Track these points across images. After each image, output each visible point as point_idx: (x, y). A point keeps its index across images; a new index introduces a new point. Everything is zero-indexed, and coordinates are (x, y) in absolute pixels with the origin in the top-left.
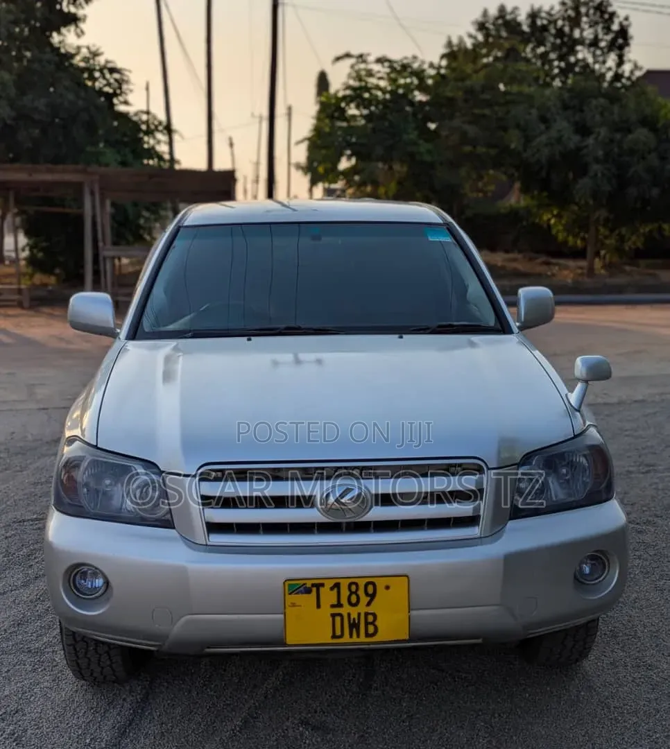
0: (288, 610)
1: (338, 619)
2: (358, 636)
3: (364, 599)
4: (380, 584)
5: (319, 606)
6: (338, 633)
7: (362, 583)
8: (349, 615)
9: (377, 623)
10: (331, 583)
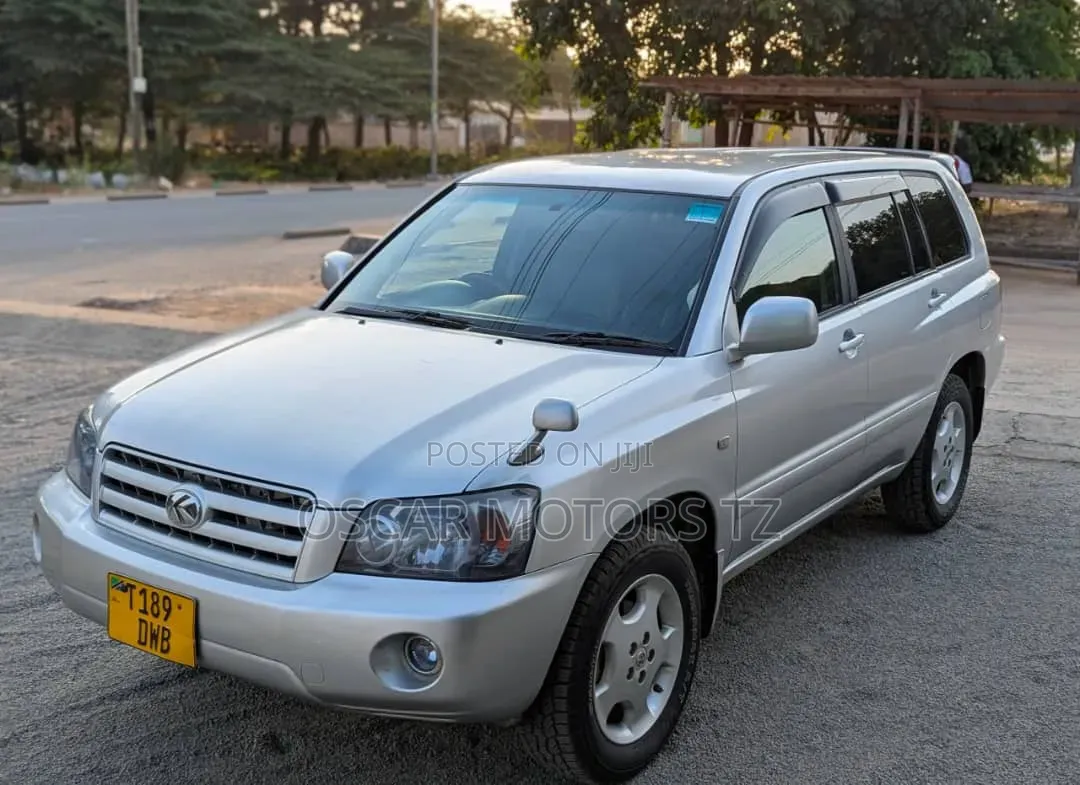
0: (112, 602)
1: (144, 625)
2: (156, 648)
3: (163, 613)
4: (175, 601)
5: (131, 607)
6: (143, 640)
7: (162, 595)
8: (152, 624)
9: (171, 641)
10: (139, 588)
